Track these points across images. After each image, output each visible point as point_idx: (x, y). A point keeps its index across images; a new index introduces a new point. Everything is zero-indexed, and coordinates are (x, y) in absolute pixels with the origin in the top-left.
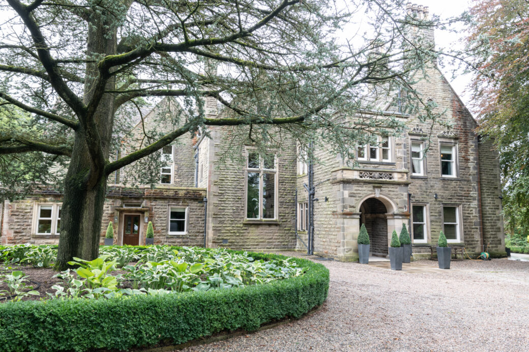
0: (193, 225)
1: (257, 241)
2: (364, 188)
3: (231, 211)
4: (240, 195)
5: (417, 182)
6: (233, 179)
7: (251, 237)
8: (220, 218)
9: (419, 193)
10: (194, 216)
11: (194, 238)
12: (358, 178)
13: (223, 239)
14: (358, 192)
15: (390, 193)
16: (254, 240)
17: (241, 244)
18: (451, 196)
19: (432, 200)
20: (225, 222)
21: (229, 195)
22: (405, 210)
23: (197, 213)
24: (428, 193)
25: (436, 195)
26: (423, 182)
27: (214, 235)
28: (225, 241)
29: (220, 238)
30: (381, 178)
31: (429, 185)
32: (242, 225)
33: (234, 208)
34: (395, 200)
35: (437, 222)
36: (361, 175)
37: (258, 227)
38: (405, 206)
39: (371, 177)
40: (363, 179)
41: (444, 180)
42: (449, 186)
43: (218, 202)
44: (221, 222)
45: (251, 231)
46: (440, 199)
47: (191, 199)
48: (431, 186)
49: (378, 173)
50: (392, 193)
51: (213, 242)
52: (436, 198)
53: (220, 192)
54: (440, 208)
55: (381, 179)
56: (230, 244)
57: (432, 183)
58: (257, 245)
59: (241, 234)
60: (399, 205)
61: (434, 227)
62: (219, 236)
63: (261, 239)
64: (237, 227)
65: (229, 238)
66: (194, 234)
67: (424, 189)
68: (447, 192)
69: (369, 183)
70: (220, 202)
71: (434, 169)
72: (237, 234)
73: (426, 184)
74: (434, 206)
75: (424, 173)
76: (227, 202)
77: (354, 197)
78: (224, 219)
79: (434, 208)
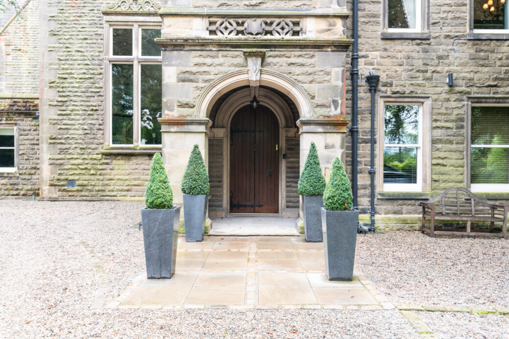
0: (26, 157)
1: (127, 183)
2: (221, 60)
3: (81, 132)
4: (94, 104)
5: (399, 47)
6: (81, 76)
7: (117, 177)
8: (62, 143)
9: (404, 75)
10: (26, 142)
11: (27, 177)
12: (206, 35)
13: (67, 179)
14: (205, 68)
15: (293, 69)
16: (121, 183)
17: (100, 188)
18: (496, 79)
19: (439, 90)
20: (70, 151)
21: (77, 105)
22: (334, 112)
23: (31, 137)
24: (429, 75)
25: (450, 76)
26: (417, 48)
27: (52, 173)
28: (72, 182)
29: (63, 177)
30: (271, 33)
31: (434, 55)
32: (100, 156)
33: (86, 127)
34: (306, 86)
35: (451, 142)
36: (213, 28)
37: (129, 160)
38: (335, 102)
39: (242, 32)
40: (219, 36)
41: (477, 40)
42: (493, 56)
43: (56, 117)
44: (62, 151)
45: (116, 167)
46: (463, 88)
47: (20, 113)
48: (440, 58)
49: (259, 21)
50: (297, 70)
51: (51, 185)
52: (451, 86)
53: (60, 99)
54: (464, 109)
55: (269, 37)
56: (79, 188)
57: (441, 50)
58: (128, 190)
59: (99, 172)
60: (318, 100)
61: (442, 155)
62: (60, 174)
63: (135, 179)
64: (91, 159)
65: (76, 177)
66: (27, 172)
67: (419, 64)
68: (486, 69)
69: (235, 46)
70: (61, 117)
71: (450, 15)
72: (92, 172)
73: (426, 51)
74: (446, 104)
75: (423, 27)
76: (72, 117)
77: (191, 81)
78: (67, 146)
79: (443, 111)
